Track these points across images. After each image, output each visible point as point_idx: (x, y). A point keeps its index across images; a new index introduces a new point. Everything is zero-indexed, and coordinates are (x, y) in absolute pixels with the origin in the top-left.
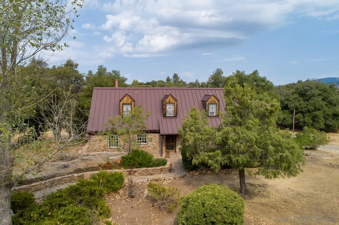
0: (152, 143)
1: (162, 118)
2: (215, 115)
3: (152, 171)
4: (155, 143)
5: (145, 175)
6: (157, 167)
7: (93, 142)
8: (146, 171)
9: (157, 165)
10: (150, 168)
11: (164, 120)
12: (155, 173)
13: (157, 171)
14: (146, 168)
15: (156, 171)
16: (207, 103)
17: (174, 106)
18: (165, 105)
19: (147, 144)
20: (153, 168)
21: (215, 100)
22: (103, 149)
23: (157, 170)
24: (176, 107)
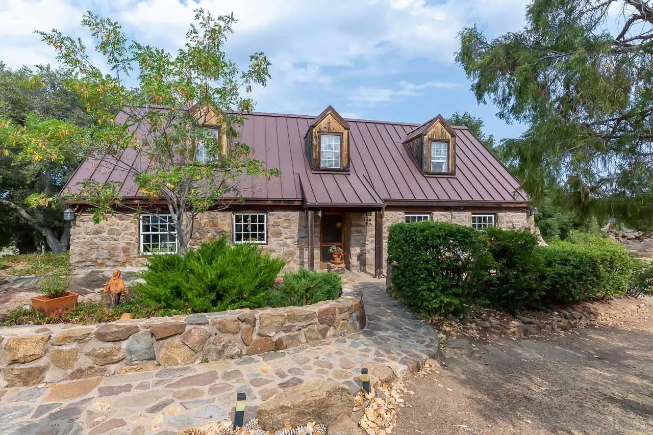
0: (281, 239)
1: (310, 172)
2: (444, 170)
3: (281, 327)
4: (289, 241)
5: (232, 357)
6: (302, 305)
7: (88, 236)
8: (244, 326)
9: (302, 297)
10: (269, 311)
11: (315, 179)
12: (293, 337)
13: (304, 324)
14: (247, 311)
15: (298, 324)
16: (426, 137)
17: (342, 142)
18: (316, 137)
19: (267, 244)
20: (281, 310)
21: (445, 130)
22: (122, 257)
23: (308, 317)
24: (345, 143)
